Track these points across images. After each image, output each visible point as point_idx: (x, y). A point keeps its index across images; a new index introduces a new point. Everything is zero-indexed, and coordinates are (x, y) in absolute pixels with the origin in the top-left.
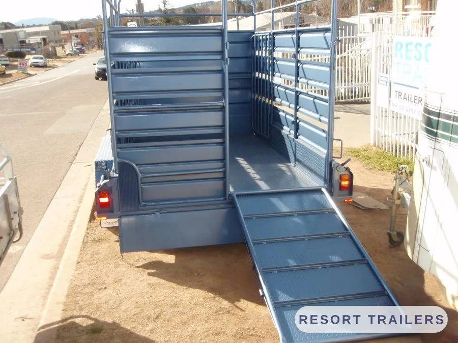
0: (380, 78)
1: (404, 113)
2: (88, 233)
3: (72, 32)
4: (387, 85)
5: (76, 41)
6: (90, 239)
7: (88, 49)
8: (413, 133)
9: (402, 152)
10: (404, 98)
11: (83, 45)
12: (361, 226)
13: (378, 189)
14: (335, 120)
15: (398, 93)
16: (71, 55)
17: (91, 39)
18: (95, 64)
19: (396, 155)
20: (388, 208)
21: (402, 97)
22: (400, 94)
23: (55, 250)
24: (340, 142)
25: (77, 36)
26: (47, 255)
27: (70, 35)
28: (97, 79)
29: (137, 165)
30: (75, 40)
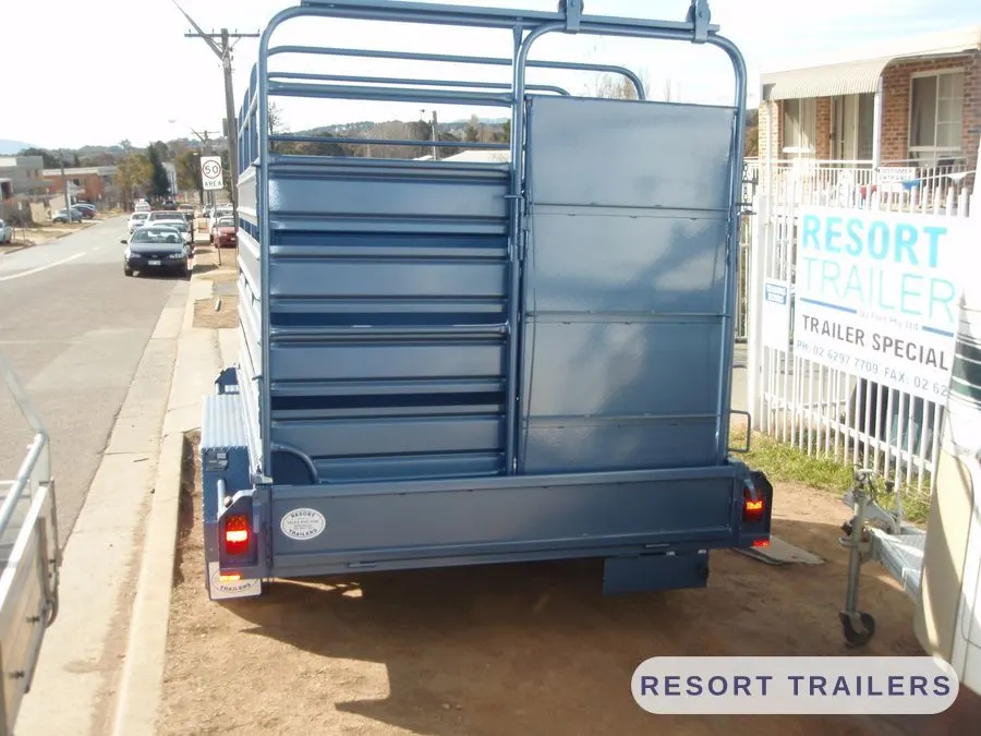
0: (770, 289)
1: (823, 361)
2: (176, 612)
3: (69, 172)
4: (785, 303)
5: (76, 192)
6: (182, 624)
7: (101, 210)
8: (843, 404)
9: (818, 444)
10: (824, 332)
11: (89, 201)
12: (774, 600)
13: (787, 521)
14: (734, 370)
15: (809, 320)
16: (63, 221)
17: (107, 189)
18: (124, 242)
19: (806, 451)
20: (822, 562)
21: (820, 327)
22: (815, 322)
23: (97, 651)
24: (746, 416)
25: (76, 182)
26: (80, 663)
27: (64, 178)
28: (129, 273)
29: (313, 458)
30: (72, 190)
